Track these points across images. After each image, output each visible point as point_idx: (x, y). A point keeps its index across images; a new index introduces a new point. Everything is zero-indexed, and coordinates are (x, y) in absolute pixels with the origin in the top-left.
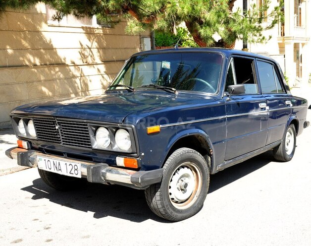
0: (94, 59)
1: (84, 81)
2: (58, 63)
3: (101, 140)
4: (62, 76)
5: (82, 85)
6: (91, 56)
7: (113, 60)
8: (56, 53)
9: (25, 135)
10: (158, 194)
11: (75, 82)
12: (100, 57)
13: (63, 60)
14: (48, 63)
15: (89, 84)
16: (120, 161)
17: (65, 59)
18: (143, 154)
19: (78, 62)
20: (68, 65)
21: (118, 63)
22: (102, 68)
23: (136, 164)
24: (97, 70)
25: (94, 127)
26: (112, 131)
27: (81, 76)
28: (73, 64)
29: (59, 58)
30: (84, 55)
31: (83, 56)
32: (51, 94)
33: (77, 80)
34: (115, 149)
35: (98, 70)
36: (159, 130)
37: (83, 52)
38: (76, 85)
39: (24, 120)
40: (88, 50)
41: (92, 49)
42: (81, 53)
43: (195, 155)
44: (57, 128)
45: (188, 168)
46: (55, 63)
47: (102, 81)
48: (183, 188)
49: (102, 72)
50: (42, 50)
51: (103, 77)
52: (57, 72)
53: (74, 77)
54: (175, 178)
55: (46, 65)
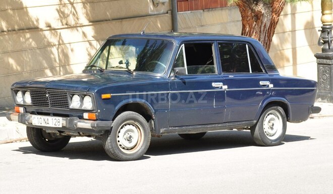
0: (78, 19)
1: (63, 51)
2: (29, 26)
3: (75, 103)
4: (33, 44)
5: (61, 56)
6: (74, 14)
7: (106, 18)
8: (27, 13)
9: (22, 103)
10: (109, 138)
11: (52, 52)
12: (87, 14)
13: (35, 23)
14: (16, 27)
15: (70, 54)
16: (86, 115)
17: (37, 20)
18: (99, 111)
19: (56, 24)
20: (42, 30)
21: (114, 22)
22: (90, 31)
23: (95, 117)
24: (82, 33)
25: (71, 94)
26: (82, 97)
27: (59, 44)
28: (48, 28)
29: (30, 19)
30: (63, 13)
31: (63, 15)
32: (19, 68)
33: (54, 50)
34: (83, 108)
35: (84, 33)
36: (110, 97)
37: (62, 10)
38: (52, 56)
39: (22, 91)
40: (70, 6)
41: (75, 5)
42: (59, 11)
43: (137, 116)
44: (47, 96)
45: (133, 126)
46: (25, 28)
47: (89, 49)
48: (129, 139)
49: (90, 37)
50: (9, 11)
51: (90, 44)
52: (28, 39)
53: (50, 45)
54: (123, 131)
55: (14, 30)
